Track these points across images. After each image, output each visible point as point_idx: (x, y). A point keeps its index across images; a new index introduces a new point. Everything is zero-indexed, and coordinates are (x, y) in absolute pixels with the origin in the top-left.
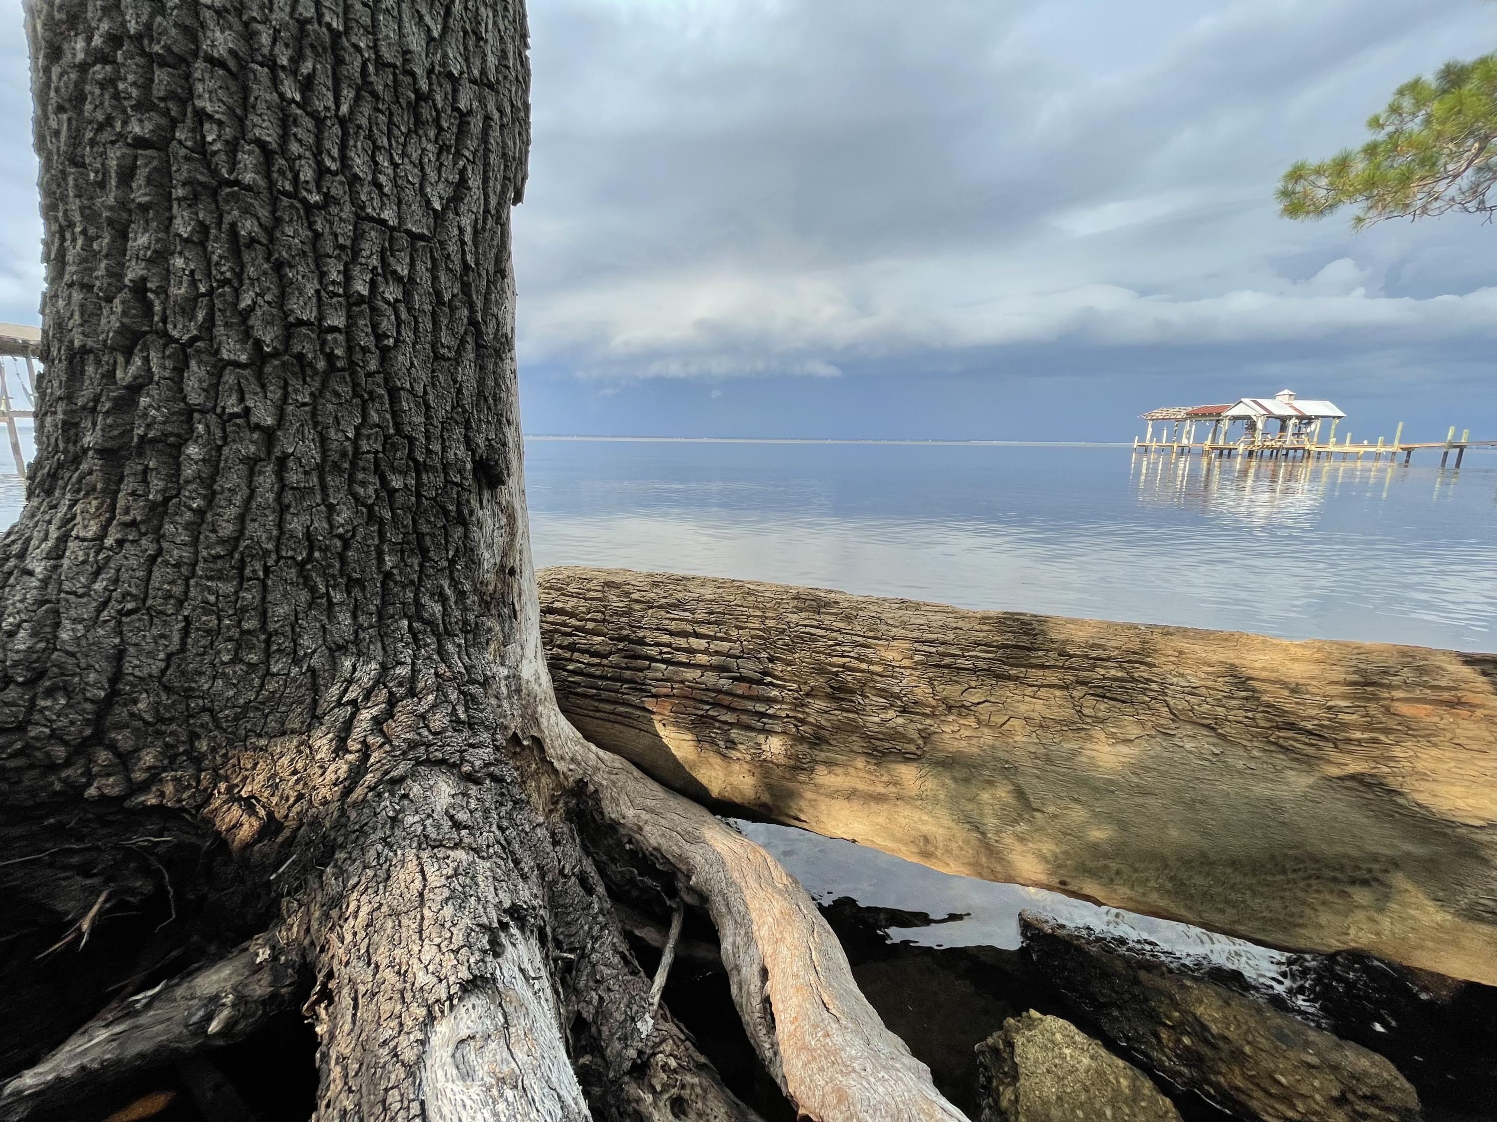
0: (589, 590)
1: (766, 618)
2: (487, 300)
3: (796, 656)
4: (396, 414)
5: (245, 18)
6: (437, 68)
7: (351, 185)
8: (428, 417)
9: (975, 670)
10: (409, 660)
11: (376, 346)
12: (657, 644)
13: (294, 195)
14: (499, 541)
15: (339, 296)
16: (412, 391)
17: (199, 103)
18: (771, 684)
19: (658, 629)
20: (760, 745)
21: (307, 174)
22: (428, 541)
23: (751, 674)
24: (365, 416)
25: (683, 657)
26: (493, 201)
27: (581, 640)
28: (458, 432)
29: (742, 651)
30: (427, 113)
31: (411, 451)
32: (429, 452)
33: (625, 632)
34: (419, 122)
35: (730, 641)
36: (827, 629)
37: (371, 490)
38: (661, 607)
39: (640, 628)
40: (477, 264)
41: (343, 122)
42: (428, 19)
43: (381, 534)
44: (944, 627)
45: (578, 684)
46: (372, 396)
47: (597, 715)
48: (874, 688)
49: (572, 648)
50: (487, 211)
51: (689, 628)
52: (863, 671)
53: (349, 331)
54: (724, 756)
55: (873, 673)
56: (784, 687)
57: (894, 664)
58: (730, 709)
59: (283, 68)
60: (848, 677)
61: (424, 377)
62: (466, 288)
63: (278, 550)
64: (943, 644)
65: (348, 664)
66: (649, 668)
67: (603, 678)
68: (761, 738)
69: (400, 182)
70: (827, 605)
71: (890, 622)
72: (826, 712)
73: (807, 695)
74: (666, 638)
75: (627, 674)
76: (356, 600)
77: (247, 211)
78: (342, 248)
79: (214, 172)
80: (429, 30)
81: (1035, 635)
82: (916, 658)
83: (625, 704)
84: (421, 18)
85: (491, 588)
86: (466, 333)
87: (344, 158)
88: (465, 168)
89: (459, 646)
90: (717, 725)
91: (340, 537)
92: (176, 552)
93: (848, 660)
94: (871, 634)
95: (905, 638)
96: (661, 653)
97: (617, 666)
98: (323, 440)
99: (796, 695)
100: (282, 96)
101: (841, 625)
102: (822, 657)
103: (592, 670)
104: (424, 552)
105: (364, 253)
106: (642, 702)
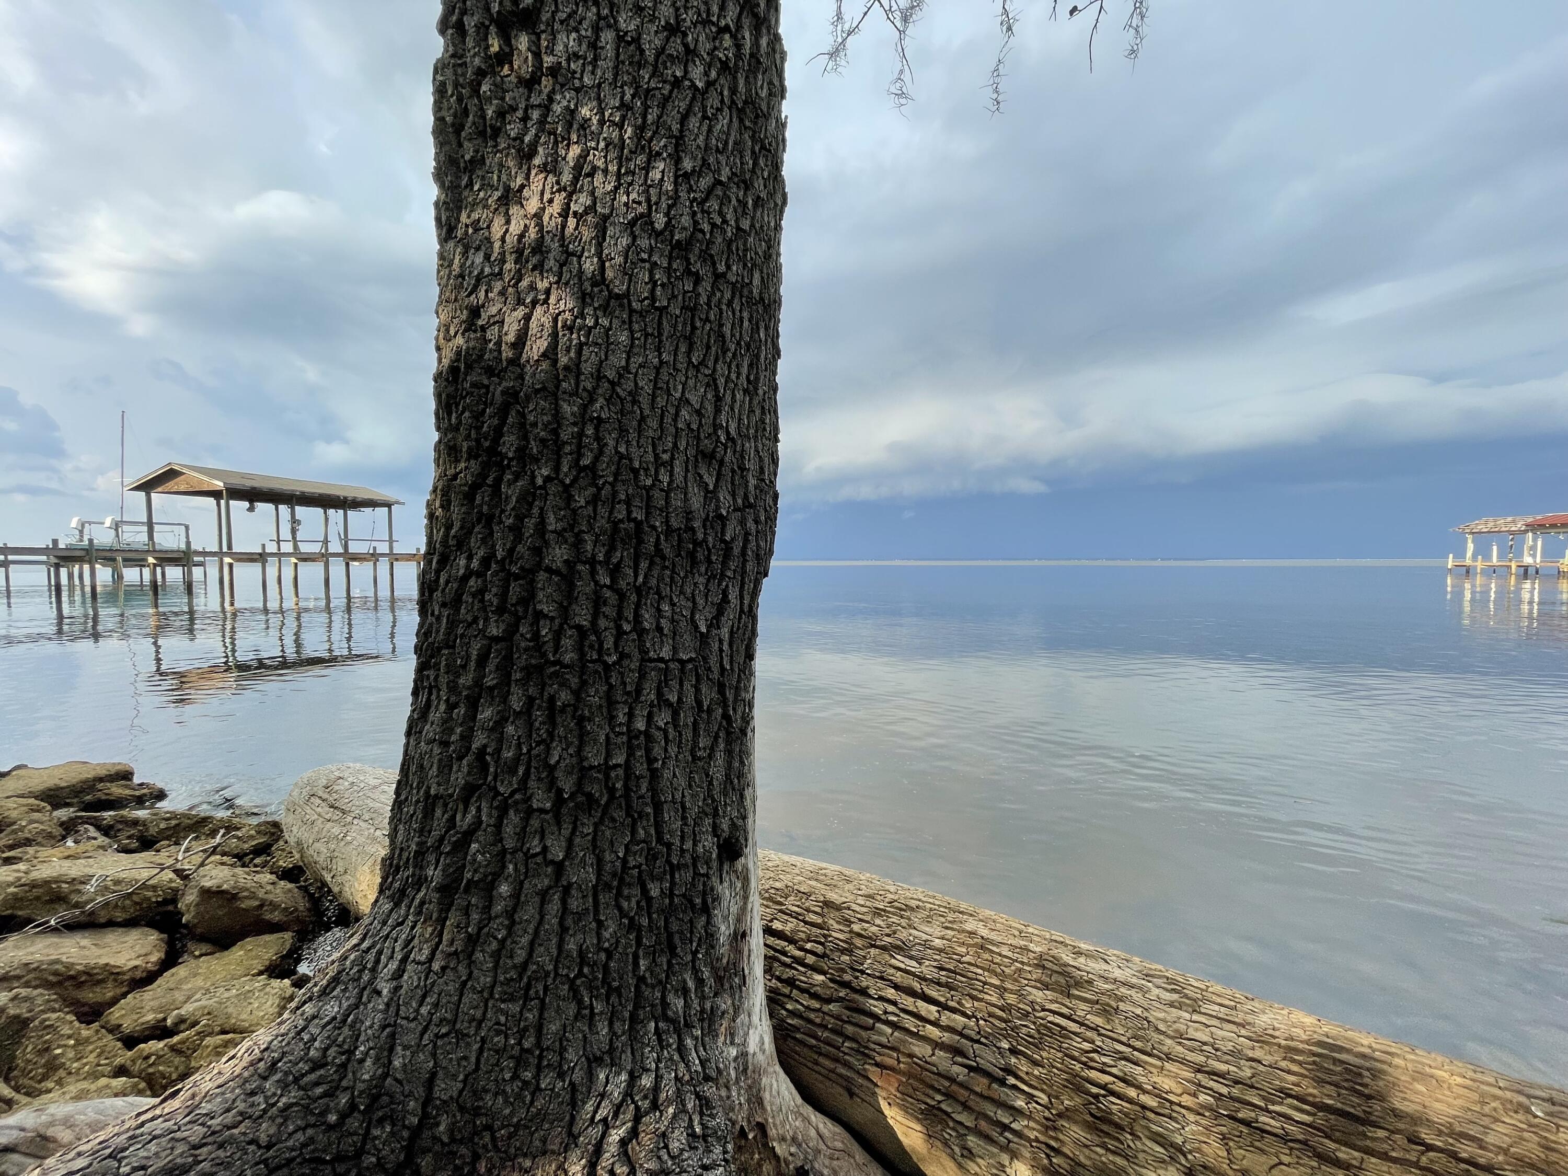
0: (808, 910)
1: (1005, 989)
2: (737, 689)
3: (1044, 1054)
4: (658, 825)
5: (576, 530)
6: (711, 515)
7: (640, 636)
8: (684, 818)
9: (1285, 1139)
10: (654, 1065)
11: (648, 769)
12: (881, 998)
13: (599, 660)
14: (734, 909)
15: (623, 734)
16: (674, 802)
17: (539, 607)
18: (1014, 1087)
19: (882, 978)
20: (1003, 1166)
21: (609, 643)
22: (676, 937)
23: (991, 1069)
24: (634, 832)
25: (910, 1023)
26: (746, 602)
27: (800, 975)
28: (708, 821)
29: (979, 1033)
30: (700, 556)
31: (669, 855)
32: (683, 851)
33: (847, 977)
34: (694, 563)
35: (964, 1014)
36: (1082, 1024)
37: (633, 904)
38: (883, 948)
39: (862, 972)
40: (731, 664)
41: (638, 590)
42: (706, 478)
43: (639, 943)
44: (1236, 1054)
45: (797, 1029)
46: (641, 815)
47: (816, 1068)
48: (1148, 1129)
49: (791, 982)
50: (742, 611)
51: (917, 986)
52: (1130, 1101)
53: (627, 766)
54: (960, 1166)
55: (1144, 1107)
56: (1032, 1096)
57: (1172, 1097)
58: (965, 1106)
59: (600, 562)
60: (1115, 1105)
61: (683, 782)
62: (721, 692)
63: (556, 968)
64: (1237, 1082)
65: (602, 1076)
66: (872, 1028)
67: (824, 1027)
68: (1005, 1158)
69: (676, 617)
70: (1078, 984)
71: (1162, 1027)
72: (1086, 1146)
73: (1060, 1115)
74: (890, 993)
75: (849, 1029)
76: (613, 1007)
77: (564, 684)
78: (628, 693)
79: (543, 655)
80: (707, 485)
81: (1369, 1097)
82: (1203, 1098)
83: (847, 1065)
84: (701, 477)
85: (725, 961)
86: (719, 729)
87: (637, 616)
88: (727, 586)
89: (697, 1038)
90: (951, 1124)
91: (606, 950)
92: (482, 978)
93: (1112, 1079)
94: (1138, 1044)
95: (1183, 1062)
96: (886, 1012)
97: (838, 1018)
98: (600, 861)
99: (1047, 1114)
100: (597, 583)
101: (1099, 1021)
102: (1078, 1067)
103: (812, 1016)
104: (672, 949)
105: (645, 692)
106: (865, 1070)
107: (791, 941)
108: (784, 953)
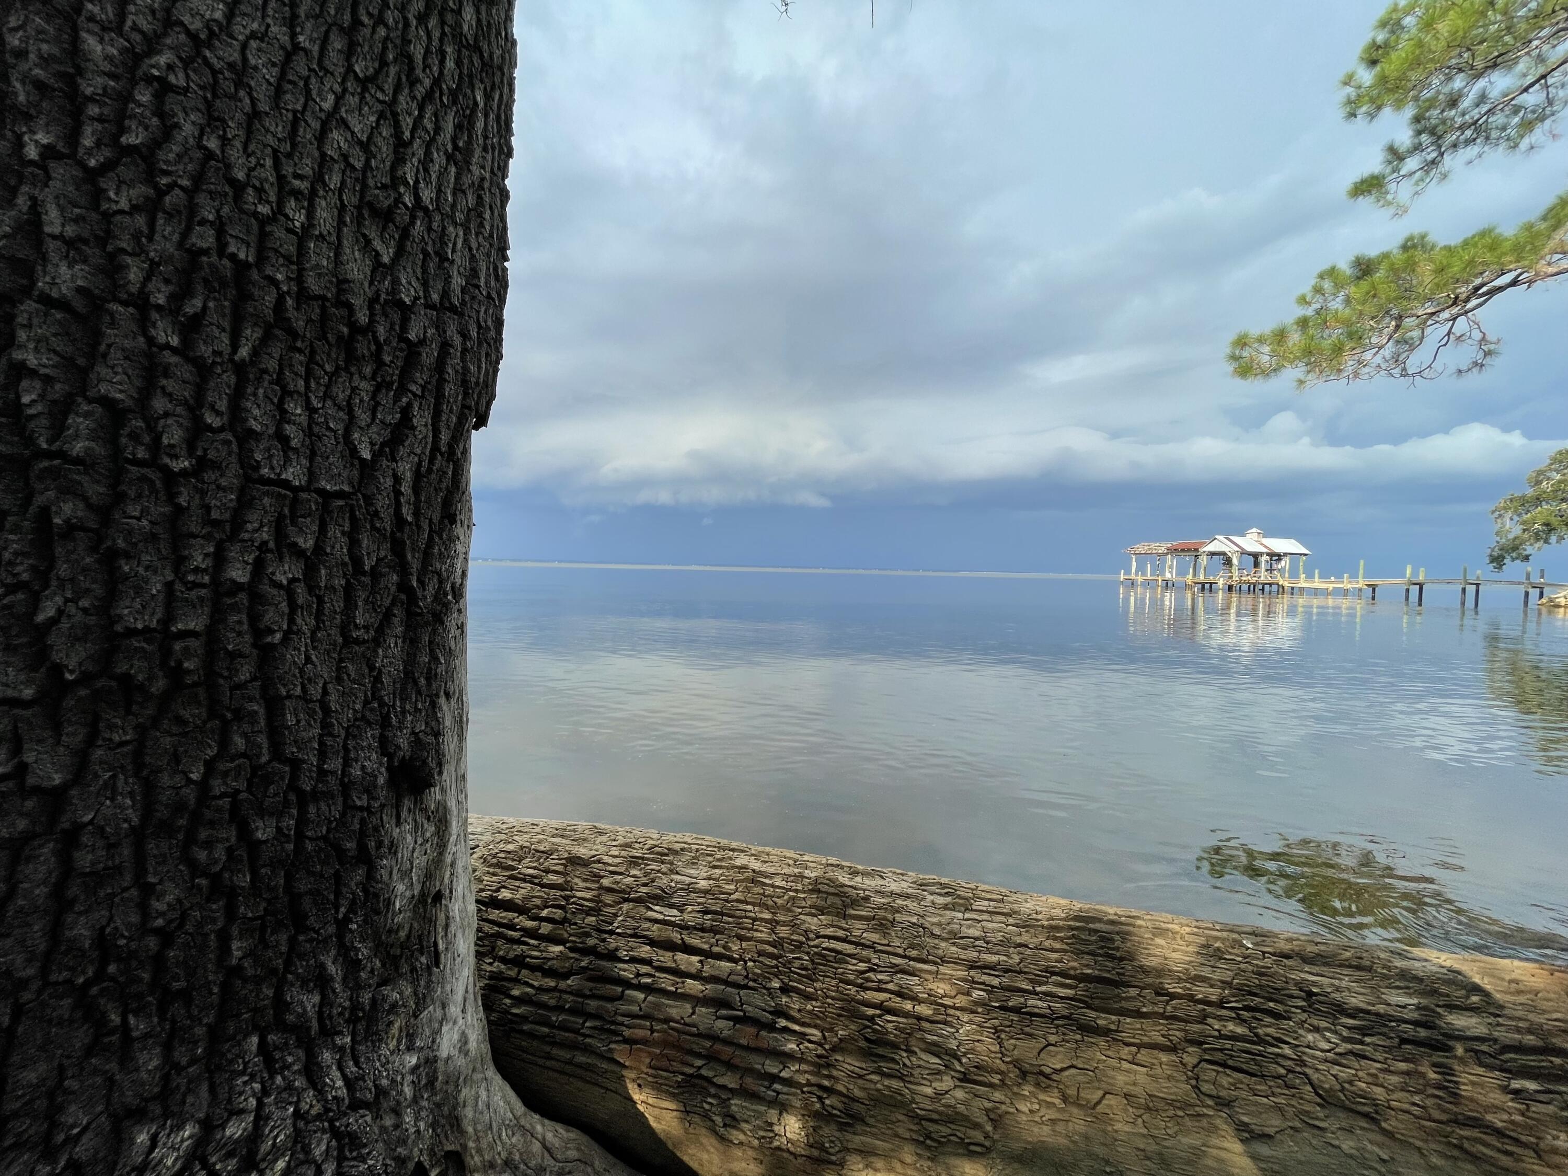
0: (547, 871)
1: (777, 922)
2: (427, 555)
3: (818, 985)
4: (275, 732)
5: (110, 248)
6: (383, 296)
7: (241, 442)
8: (326, 726)
9: (1050, 1018)
10: (253, 1102)
11: (254, 645)
12: (633, 960)
13: (153, 462)
14: (420, 861)
15: (203, 586)
16: (305, 697)
17: (18, 355)
18: (785, 1030)
19: (635, 936)
20: (771, 1124)
21: (173, 435)
22: (307, 902)
23: (758, 1013)
24: (224, 743)
25: (666, 982)
26: (445, 437)
27: (533, 951)
28: (370, 735)
29: (746, 977)
30: (363, 347)
31: (294, 777)
32: (322, 773)
33: (591, 942)
34: (351, 357)
35: (730, 959)
36: (857, 944)
37: (220, 852)
38: (638, 900)
39: (611, 933)
40: (417, 514)
41: (240, 369)
42: (377, 244)
43: (231, 913)
44: (1006, 943)
45: (524, 1018)
46: (239, 714)
47: (549, 1063)
48: (923, 1040)
49: (519, 962)
50: (435, 448)
51: (676, 936)
52: (906, 1015)
53: (211, 636)
54: (722, 1139)
55: (919, 1018)
56: (803, 1035)
57: (947, 1001)
58: (730, 1066)
59: (159, 308)
60: (890, 1023)
61: (325, 672)
62: (398, 548)
63: (44, 972)
64: (1006, 971)
65: (142, 1138)
66: (621, 997)
67: (559, 1009)
68: (773, 1115)
69: (316, 429)
70: (855, 902)
71: (937, 931)
72: (860, 1077)
73: (834, 1049)
74: (645, 951)
75: (593, 1004)
76: (174, 1022)
77: (70, 491)
78: (216, 523)
79: (29, 441)
80: (378, 254)
81: (1121, 959)
82: (977, 994)
83: (587, 1050)
84: (368, 242)
85: (403, 934)
86: (393, 603)
87: (236, 412)
88: (410, 404)
89: (342, 1049)
90: (713, 1091)
91: (157, 931)
93: (887, 995)
94: (914, 953)
95: (957, 961)
96: (638, 975)
97: (578, 993)
98: (149, 787)
99: (820, 1051)
100: (151, 341)
101: (875, 937)
102: (853, 990)
103: (545, 998)
104: (299, 922)
105: (249, 526)
106: (611, 1050)
107: (521, 910)
108: (511, 926)
